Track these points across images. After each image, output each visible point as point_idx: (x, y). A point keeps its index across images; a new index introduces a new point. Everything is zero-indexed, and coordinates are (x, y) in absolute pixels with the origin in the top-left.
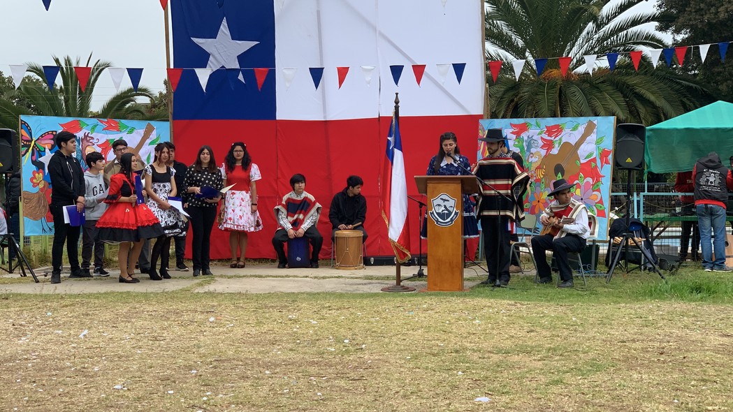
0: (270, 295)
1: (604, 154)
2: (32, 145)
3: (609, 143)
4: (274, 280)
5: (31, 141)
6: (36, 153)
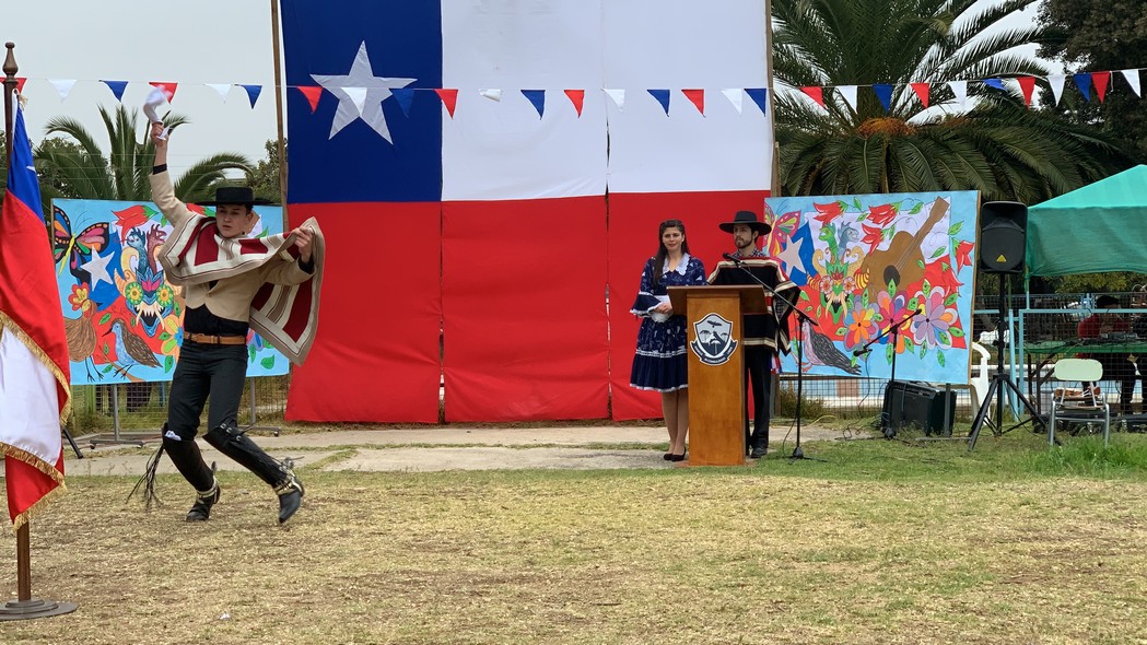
1: (961, 250)
3: (969, 232)
4: (449, 451)
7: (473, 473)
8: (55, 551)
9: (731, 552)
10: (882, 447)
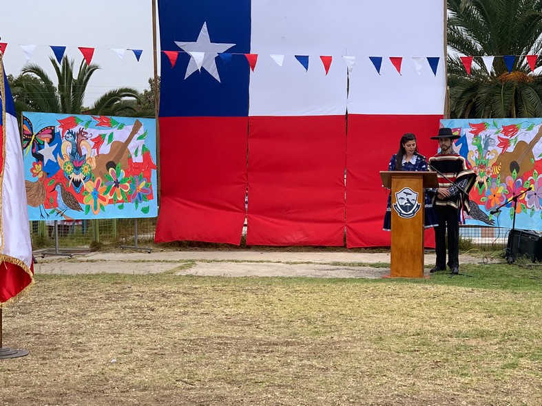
0: (246, 279)
4: (249, 265)
7: (263, 278)
8: (18, 318)
9: (412, 330)
10: (506, 269)
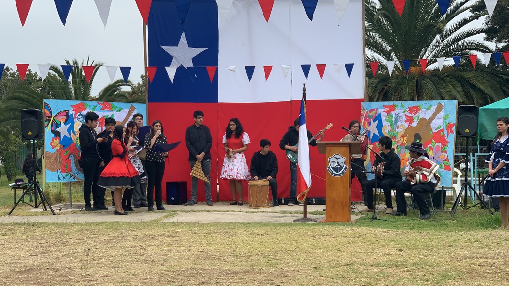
0: (216, 224)
1: (449, 127)
2: (52, 120)
3: (453, 119)
4: (218, 214)
5: (51, 117)
6: (54, 126)
7: (229, 224)
9: (344, 261)
